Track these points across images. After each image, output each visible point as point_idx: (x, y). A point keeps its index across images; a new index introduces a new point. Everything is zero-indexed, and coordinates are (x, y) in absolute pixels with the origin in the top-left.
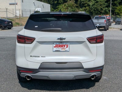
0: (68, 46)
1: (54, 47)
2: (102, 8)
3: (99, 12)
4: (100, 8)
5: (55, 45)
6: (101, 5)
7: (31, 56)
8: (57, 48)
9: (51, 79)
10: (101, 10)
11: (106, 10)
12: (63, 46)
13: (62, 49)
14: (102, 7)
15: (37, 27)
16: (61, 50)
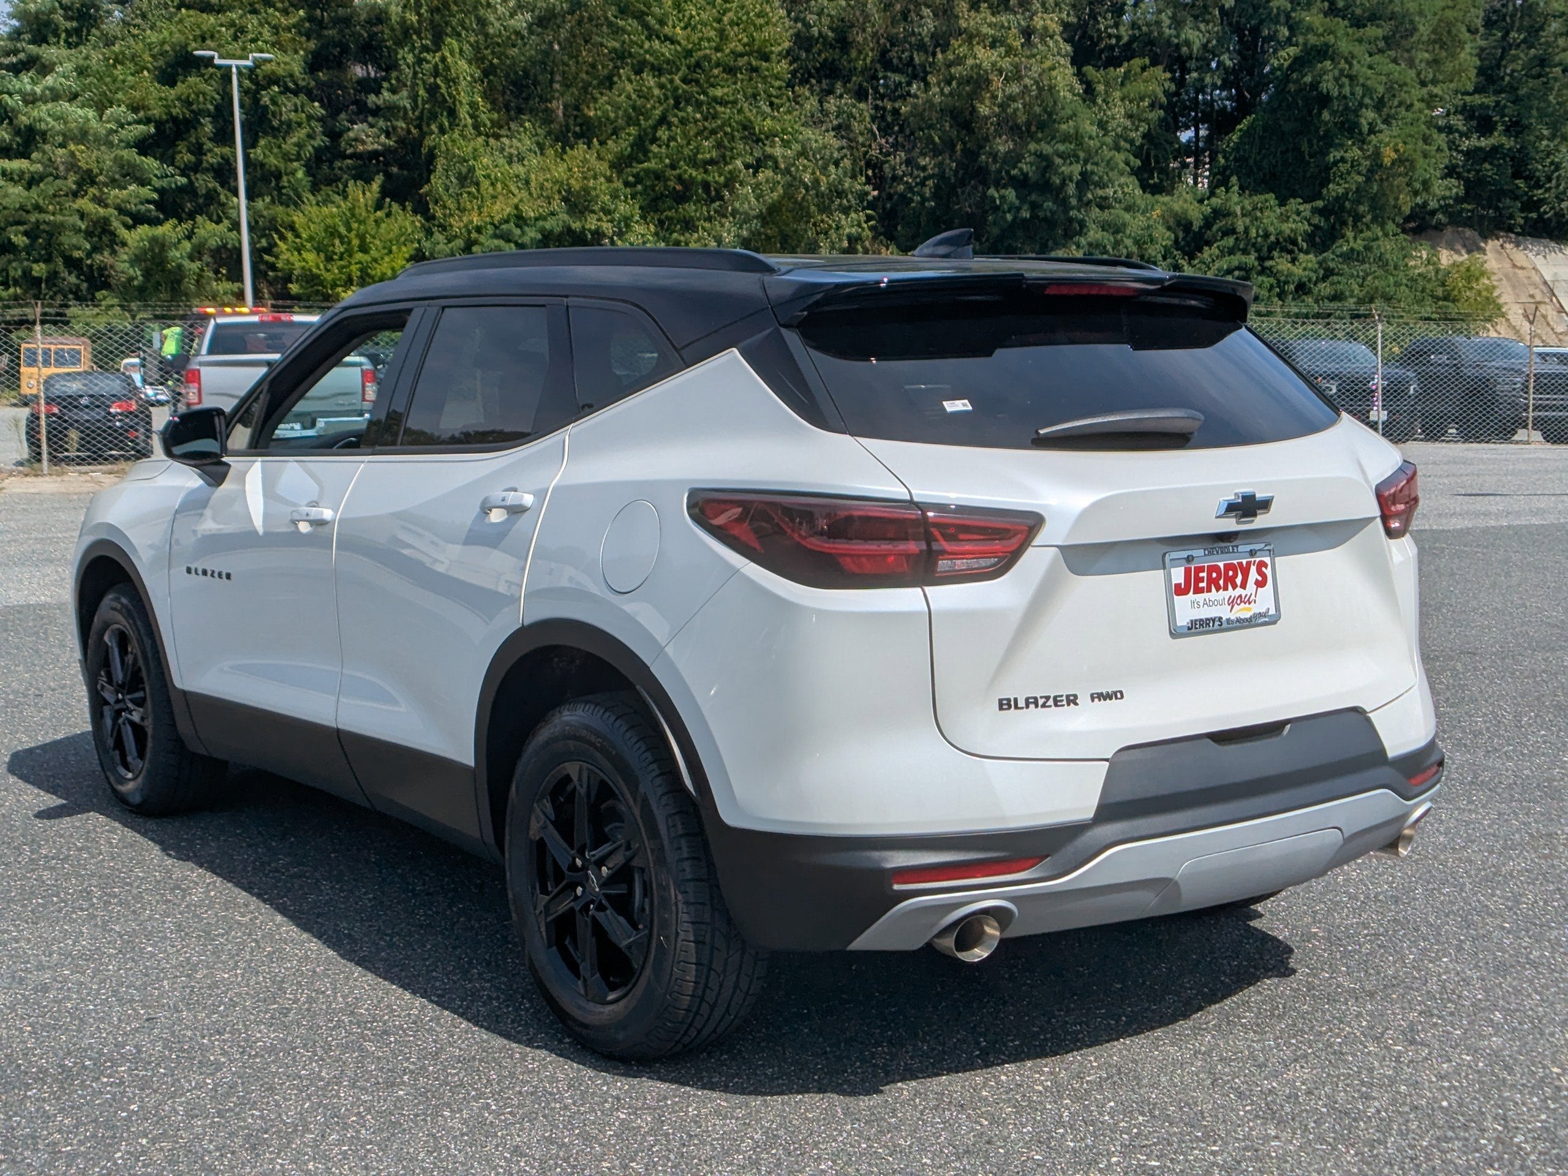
0: (1268, 572)
1: (1180, 591)
2: (106, 221)
3: (73, 264)
4: (75, 220)
5: (1178, 575)
6: (87, 179)
7: (1005, 704)
8: (1200, 597)
9: (1191, 899)
10: (96, 249)
11: (159, 246)
12: (1239, 580)
13: (1232, 603)
14: (100, 201)
15: (960, 405)
16: (1225, 613)
